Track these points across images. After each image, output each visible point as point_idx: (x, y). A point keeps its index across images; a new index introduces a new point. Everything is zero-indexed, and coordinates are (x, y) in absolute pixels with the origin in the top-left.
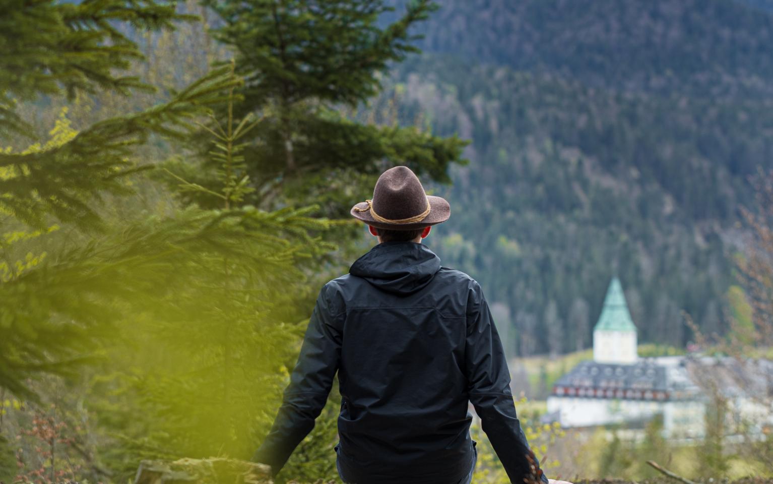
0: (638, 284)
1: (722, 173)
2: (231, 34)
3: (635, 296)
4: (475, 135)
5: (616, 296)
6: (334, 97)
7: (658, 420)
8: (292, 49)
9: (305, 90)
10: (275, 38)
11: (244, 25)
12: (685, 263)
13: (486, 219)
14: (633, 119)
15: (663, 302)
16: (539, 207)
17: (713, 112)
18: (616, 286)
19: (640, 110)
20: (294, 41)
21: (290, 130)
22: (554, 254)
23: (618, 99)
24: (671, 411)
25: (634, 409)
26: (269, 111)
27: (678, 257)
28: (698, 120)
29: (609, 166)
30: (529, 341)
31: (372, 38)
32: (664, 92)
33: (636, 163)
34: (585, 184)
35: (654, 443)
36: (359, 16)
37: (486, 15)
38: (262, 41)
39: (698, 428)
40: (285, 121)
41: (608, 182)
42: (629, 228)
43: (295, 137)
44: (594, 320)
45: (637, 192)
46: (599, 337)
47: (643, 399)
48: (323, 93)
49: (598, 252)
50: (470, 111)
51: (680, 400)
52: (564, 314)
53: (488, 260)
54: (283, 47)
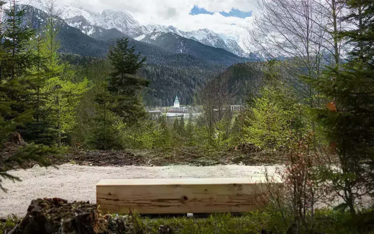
0: (180, 96)
1: (192, 80)
2: (114, 63)
3: (180, 98)
4: (157, 75)
5: (177, 98)
6: (130, 73)
7: (183, 116)
8: (124, 66)
9: (125, 73)
10: (121, 64)
11: (116, 62)
12: (187, 93)
13: (158, 87)
14: (179, 73)
15: (183, 99)
16: (166, 85)
17: (191, 72)
18: (177, 96)
19: (180, 72)
20: (124, 65)
21: (123, 79)
22: (168, 92)
23: (177, 70)
24: (185, 114)
25: (179, 114)
26: (120, 76)
27: (186, 92)
28: (188, 73)
29: (176, 79)
30: (164, 104)
31: (136, 64)
32: (184, 69)
33: (180, 79)
34: (172, 82)
35: (182, 119)
36: (134, 61)
37: (159, 58)
38: (119, 65)
39: (188, 117)
40: (122, 77)
41: (176, 82)
42: (179, 88)
43: (124, 80)
44: (174, 101)
45: (180, 83)
46: (175, 104)
47: (181, 113)
48: (128, 73)
49: (174, 92)
50: (156, 71)
51: (186, 113)
52: (169, 101)
53: (159, 93)
54: (122, 65)
